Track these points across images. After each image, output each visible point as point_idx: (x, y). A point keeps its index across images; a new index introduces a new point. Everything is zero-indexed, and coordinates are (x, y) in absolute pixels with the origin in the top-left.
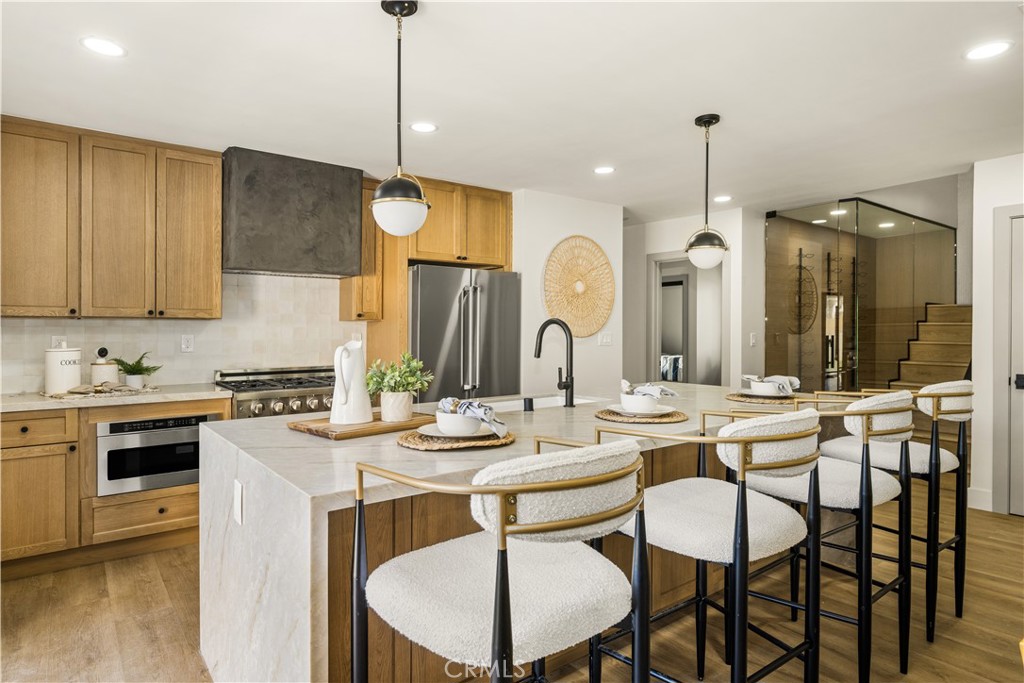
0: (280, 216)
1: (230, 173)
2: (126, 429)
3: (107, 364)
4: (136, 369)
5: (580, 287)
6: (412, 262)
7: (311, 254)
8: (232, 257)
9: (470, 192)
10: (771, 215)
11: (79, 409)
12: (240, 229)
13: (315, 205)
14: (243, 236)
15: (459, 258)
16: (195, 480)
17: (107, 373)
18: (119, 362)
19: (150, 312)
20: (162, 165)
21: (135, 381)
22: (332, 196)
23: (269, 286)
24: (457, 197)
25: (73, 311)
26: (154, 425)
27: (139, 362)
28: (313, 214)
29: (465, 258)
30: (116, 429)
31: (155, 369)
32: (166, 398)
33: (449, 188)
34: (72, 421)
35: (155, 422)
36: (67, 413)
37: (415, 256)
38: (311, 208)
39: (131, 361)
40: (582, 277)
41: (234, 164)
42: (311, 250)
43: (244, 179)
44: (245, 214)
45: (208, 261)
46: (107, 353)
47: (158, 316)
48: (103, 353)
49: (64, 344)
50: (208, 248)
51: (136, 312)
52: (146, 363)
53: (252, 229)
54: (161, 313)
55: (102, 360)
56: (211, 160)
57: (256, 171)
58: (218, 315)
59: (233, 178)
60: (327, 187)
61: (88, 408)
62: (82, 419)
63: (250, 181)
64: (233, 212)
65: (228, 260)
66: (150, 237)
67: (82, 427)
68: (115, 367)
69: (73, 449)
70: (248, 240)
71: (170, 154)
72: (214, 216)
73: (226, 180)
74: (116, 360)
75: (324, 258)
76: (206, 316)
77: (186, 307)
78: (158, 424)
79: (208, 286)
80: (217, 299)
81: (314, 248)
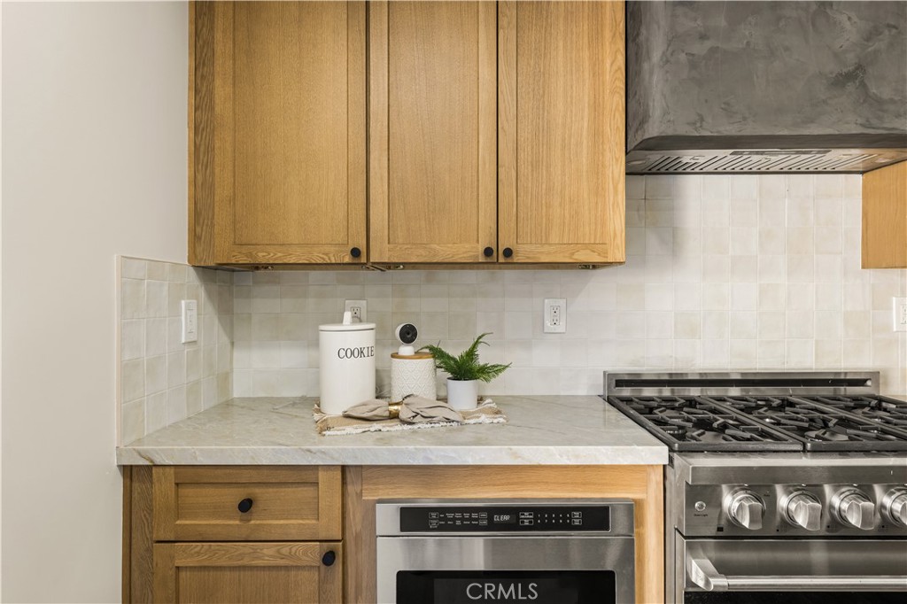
2: (434, 524)
3: (418, 355)
4: (464, 369)
7: (850, 87)
8: (656, 113)
11: (344, 468)
14: (683, 57)
17: (414, 375)
18: (436, 353)
19: (488, 252)
21: (463, 392)
25: (355, 252)
26: (490, 519)
27: (471, 354)
30: (411, 520)
31: (497, 369)
32: (515, 455)
34: (329, 494)
35: (492, 512)
36: (322, 475)
39: (456, 352)
42: (850, 77)
46: (415, 335)
47: (502, 260)
48: (408, 334)
49: (348, 316)
51: (464, 252)
52: (484, 357)
54: (508, 252)
55: (407, 350)
58: (620, 257)
61: (361, 466)
62: (350, 488)
65: (645, 119)
67: (350, 506)
68: (428, 363)
69: (330, 558)
70: (693, 65)
74: (431, 348)
76: (596, 259)
77: (554, 238)
78: (496, 518)
79: (598, 191)
80: (616, 221)
81: (859, 67)
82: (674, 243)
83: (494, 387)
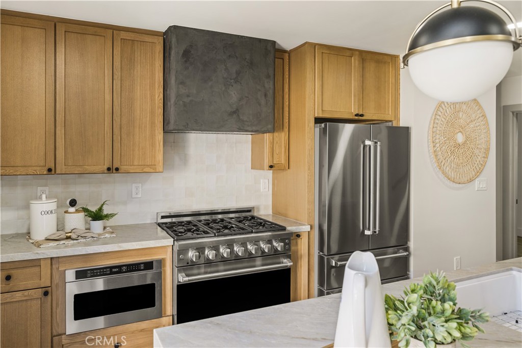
0: (210, 84)
1: (170, 48)
2: (89, 275)
3: (77, 211)
4: (97, 216)
5: (460, 138)
6: (318, 120)
7: (235, 116)
8: (172, 121)
9: (365, 57)
11: (52, 259)
12: (178, 96)
13: (238, 73)
14: (181, 102)
15: (357, 115)
17: (76, 220)
18: (85, 210)
19: (109, 169)
20: (118, 45)
21: (97, 226)
22: (251, 64)
24: (355, 61)
25: (50, 170)
26: (111, 271)
27: (100, 209)
28: (236, 81)
29: (362, 115)
30: (80, 275)
31: (112, 215)
32: (120, 247)
33: (348, 53)
34: (45, 269)
35: (111, 268)
36: (42, 262)
37: (321, 115)
38: (234, 76)
39: (94, 209)
40: (462, 129)
41: (174, 40)
42: (234, 112)
43: (181, 52)
44: (182, 83)
45: (153, 124)
46: (76, 203)
47: (114, 171)
48: (73, 203)
49: (44, 196)
50: (152, 113)
51: (98, 169)
52: (106, 210)
53: (188, 96)
54: (117, 169)
55: (72, 209)
56: (155, 39)
57: (191, 46)
58: (161, 170)
59: (173, 52)
60: (248, 57)
61: (59, 257)
62: (54, 266)
63: (186, 54)
64: (173, 81)
65: (169, 123)
66: (108, 106)
67: (54, 273)
68: (82, 214)
69: (46, 294)
70: (185, 106)
71: (124, 35)
72: (157, 86)
73: (167, 55)
74: (83, 208)
75: (245, 118)
76: (152, 170)
77: (136, 163)
78: (114, 270)
79: (153, 145)
80: (160, 157)
81: (237, 110)
82: (185, 160)
83: (111, 222)
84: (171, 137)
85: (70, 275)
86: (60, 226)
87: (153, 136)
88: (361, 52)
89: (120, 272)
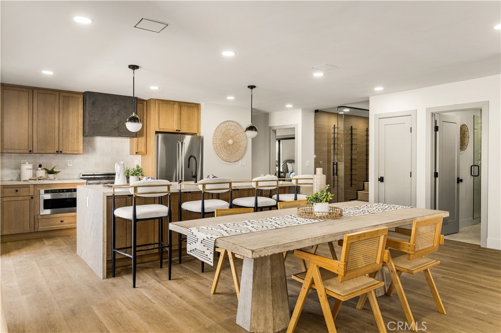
0: (105, 116)
1: (86, 101)
3: (42, 170)
4: (51, 172)
5: (231, 142)
6: (157, 132)
8: (87, 132)
9: (181, 104)
10: (316, 111)
11: (34, 185)
12: (89, 121)
13: (118, 111)
14: (91, 124)
15: (177, 130)
16: (75, 211)
17: (41, 173)
18: (46, 169)
19: (57, 152)
20: (61, 102)
21: (51, 176)
22: (125, 107)
23: (101, 142)
24: (176, 107)
25: (30, 151)
27: (52, 169)
28: (117, 115)
29: (179, 131)
30: (46, 192)
31: (58, 172)
32: (63, 182)
33: (173, 103)
34: (31, 188)
35: (59, 190)
36: (30, 186)
37: (158, 130)
38: (117, 112)
39: (50, 169)
40: (232, 138)
41: (88, 98)
42: (116, 129)
43: (91, 103)
44: (92, 116)
45: (78, 132)
48: (40, 166)
50: (78, 128)
51: (52, 151)
52: (55, 170)
53: (94, 121)
54: (61, 152)
55: (40, 169)
56: (79, 96)
57: (96, 100)
58: (82, 153)
59: (87, 103)
60: (123, 104)
61: (37, 185)
62: (35, 188)
63: (93, 103)
64: (87, 115)
65: (85, 132)
66: (57, 125)
67: (35, 191)
68: (44, 171)
69: (32, 198)
70: (93, 125)
71: (64, 94)
72: (80, 116)
73: (85, 100)
75: (122, 131)
76: (77, 153)
77: (70, 149)
79: (78, 142)
80: (81, 147)
81: (118, 127)
82: (94, 149)
83: (58, 175)
84: (87, 139)
85: (42, 191)
86: (34, 175)
87: (78, 138)
88: (179, 102)
89: (60, 192)
